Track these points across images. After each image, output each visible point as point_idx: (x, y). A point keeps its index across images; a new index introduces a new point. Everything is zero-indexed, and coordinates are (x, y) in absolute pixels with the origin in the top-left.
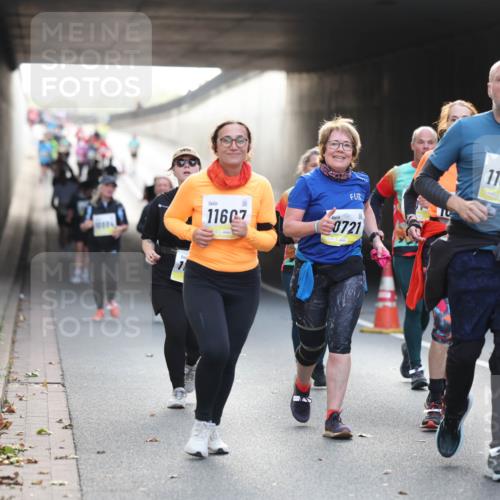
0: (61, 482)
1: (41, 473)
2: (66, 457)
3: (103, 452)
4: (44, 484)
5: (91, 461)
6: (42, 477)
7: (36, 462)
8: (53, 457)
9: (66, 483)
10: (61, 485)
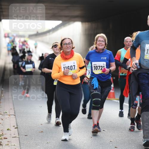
0: (14, 144)
1: (8, 142)
2: (16, 137)
3: (27, 135)
4: (9, 145)
5: (23, 138)
6: (8, 143)
7: (7, 138)
8: (12, 137)
9: (16, 145)
10: (14, 145)
